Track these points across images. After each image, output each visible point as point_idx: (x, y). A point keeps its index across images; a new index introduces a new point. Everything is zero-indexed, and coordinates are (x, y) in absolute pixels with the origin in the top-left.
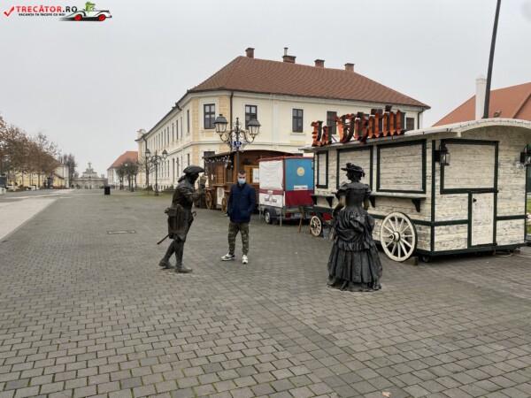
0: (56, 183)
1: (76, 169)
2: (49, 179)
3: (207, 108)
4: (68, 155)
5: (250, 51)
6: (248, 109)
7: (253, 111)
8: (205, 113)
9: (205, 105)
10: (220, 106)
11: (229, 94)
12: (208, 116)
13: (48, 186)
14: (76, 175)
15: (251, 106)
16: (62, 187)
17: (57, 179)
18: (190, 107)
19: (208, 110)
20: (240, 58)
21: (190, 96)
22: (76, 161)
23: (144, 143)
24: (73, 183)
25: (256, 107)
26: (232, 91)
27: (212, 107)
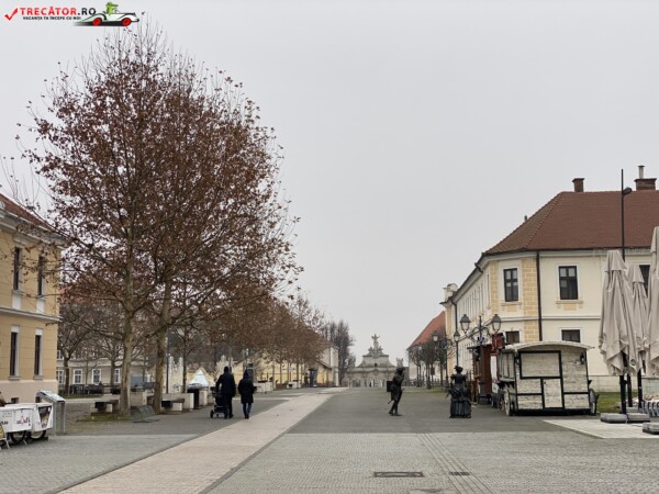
0: (321, 377)
1: (352, 350)
2: (311, 370)
3: (509, 273)
4: (337, 323)
5: (579, 183)
6: (563, 271)
7: (571, 274)
8: (506, 281)
9: (505, 271)
10: (524, 271)
11: (534, 255)
12: (509, 285)
13: (310, 383)
14: (352, 361)
15: (567, 268)
16: (328, 385)
17: (321, 370)
18: (488, 271)
19: (509, 277)
20: (563, 195)
21: (487, 260)
22: (351, 333)
23: (453, 307)
24: (346, 379)
25: (575, 267)
26: (538, 251)
27: (515, 272)
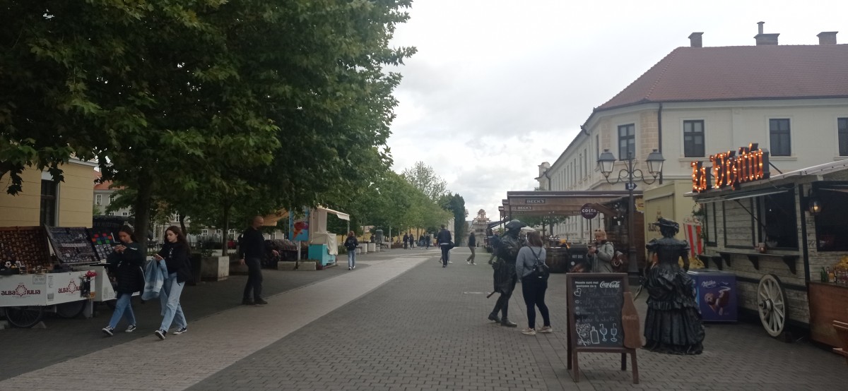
3: (624, 130)
5: (696, 37)
6: (689, 126)
7: (698, 128)
8: (620, 138)
9: (620, 127)
10: (642, 126)
11: (656, 107)
12: (624, 142)
15: (693, 122)
18: (599, 131)
19: (624, 134)
20: (679, 51)
21: (598, 116)
23: (547, 180)
25: (702, 122)
26: (660, 103)
27: (631, 128)
